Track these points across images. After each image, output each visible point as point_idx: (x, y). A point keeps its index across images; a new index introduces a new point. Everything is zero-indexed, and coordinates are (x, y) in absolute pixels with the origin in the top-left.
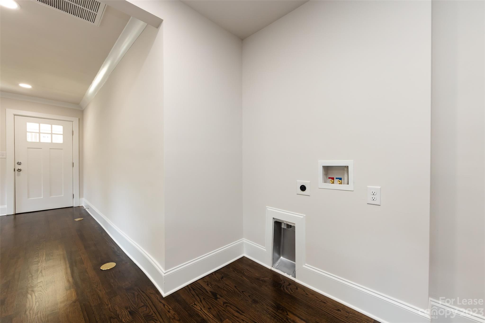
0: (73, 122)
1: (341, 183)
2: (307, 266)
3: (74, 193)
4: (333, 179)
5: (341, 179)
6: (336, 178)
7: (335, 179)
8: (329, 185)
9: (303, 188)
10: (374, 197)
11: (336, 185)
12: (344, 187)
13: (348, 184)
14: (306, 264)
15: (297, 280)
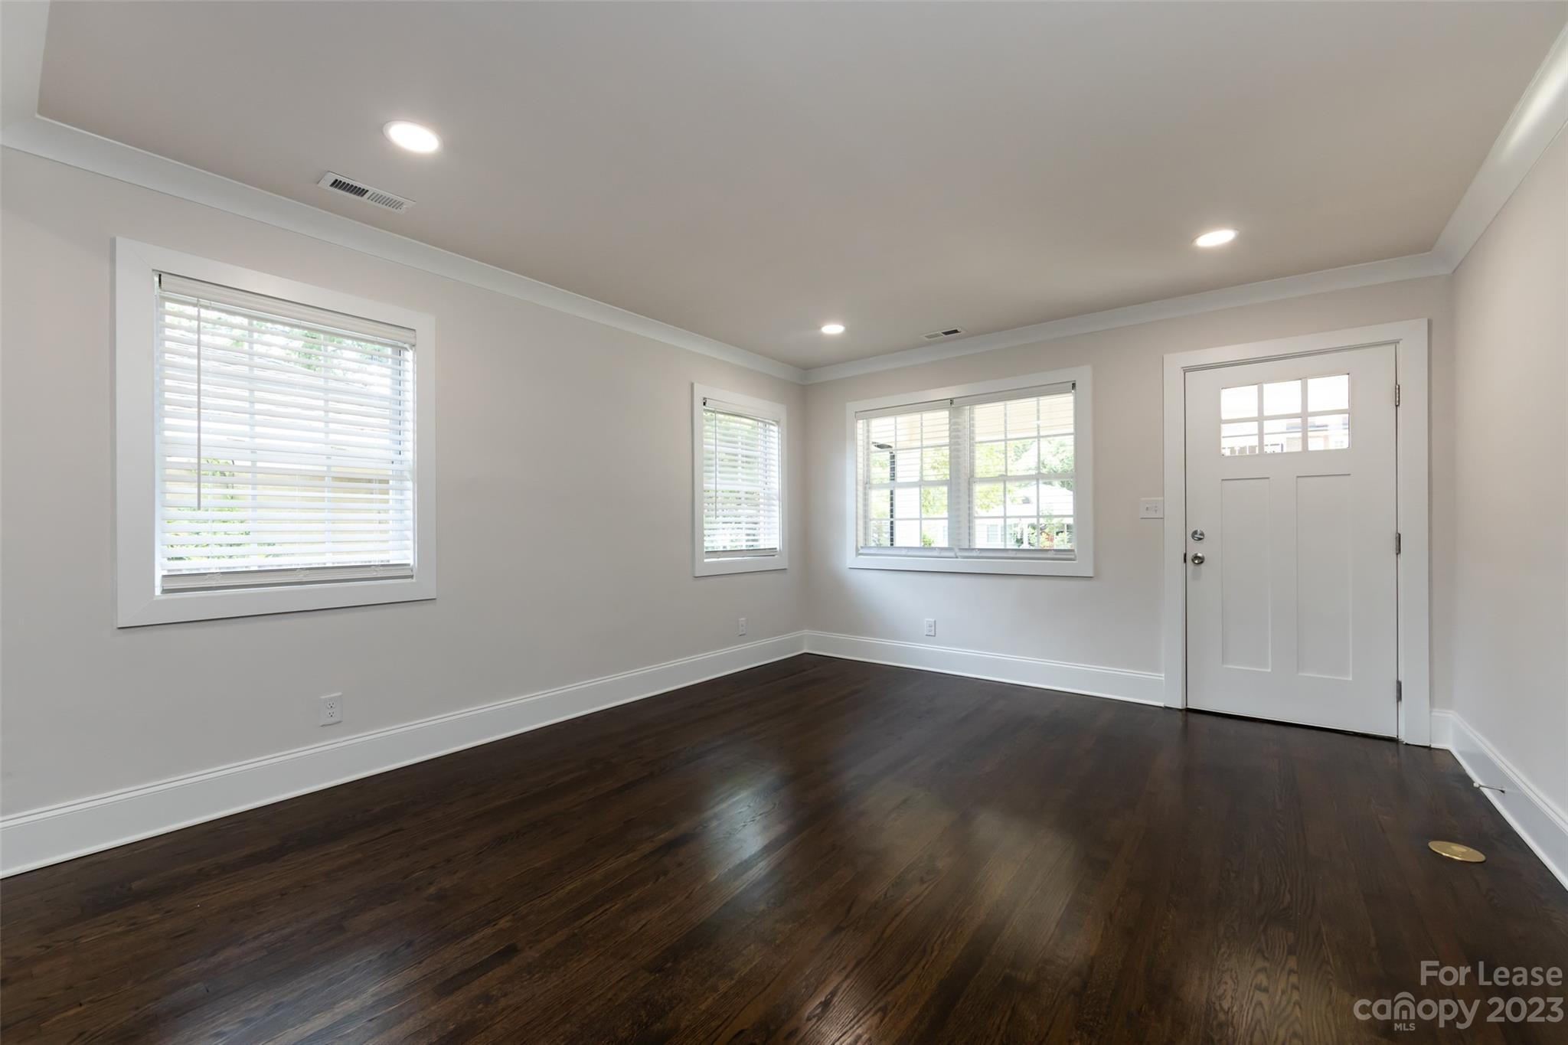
0: (1403, 344)
3: (1402, 680)
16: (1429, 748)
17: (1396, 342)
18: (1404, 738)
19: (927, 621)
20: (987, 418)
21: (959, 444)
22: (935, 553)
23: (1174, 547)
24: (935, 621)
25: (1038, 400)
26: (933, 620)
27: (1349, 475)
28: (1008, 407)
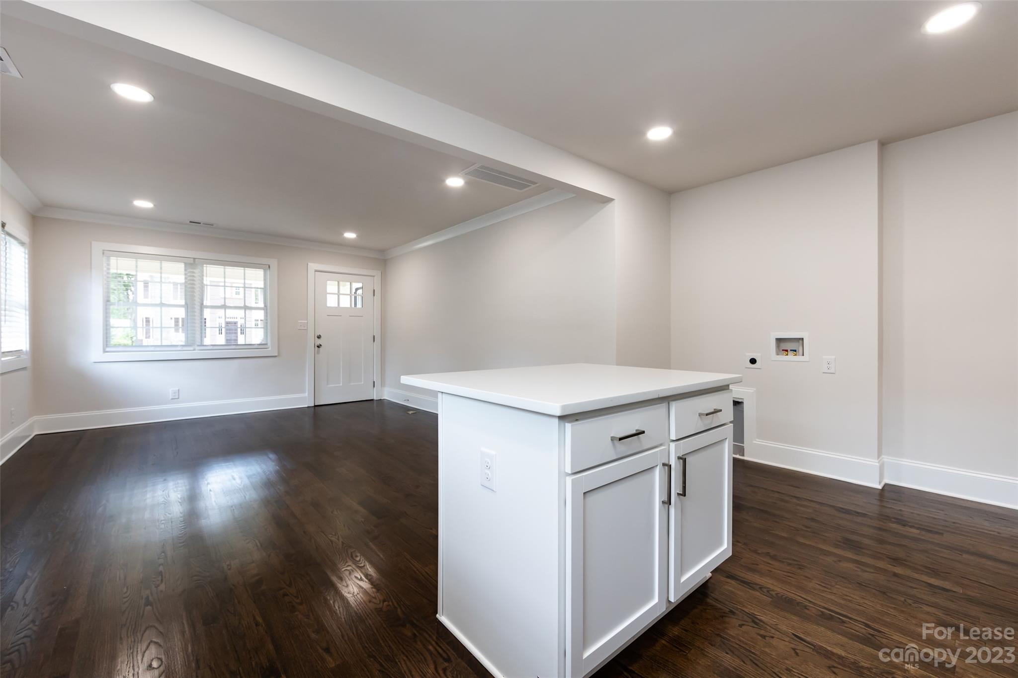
0: (375, 277)
1: (796, 355)
2: (757, 442)
3: (375, 380)
4: (787, 351)
5: (795, 351)
6: (791, 350)
7: (789, 350)
8: (783, 357)
9: (753, 361)
10: (828, 366)
11: (791, 357)
12: (799, 358)
13: (803, 355)
14: (757, 440)
15: (746, 458)
16: (381, 400)
17: (374, 276)
18: (375, 398)
19: (172, 390)
20: (213, 274)
21: (195, 285)
22: (179, 348)
23: (311, 341)
24: (179, 390)
25: (244, 270)
26: (177, 389)
27: (362, 316)
28: (227, 270)
